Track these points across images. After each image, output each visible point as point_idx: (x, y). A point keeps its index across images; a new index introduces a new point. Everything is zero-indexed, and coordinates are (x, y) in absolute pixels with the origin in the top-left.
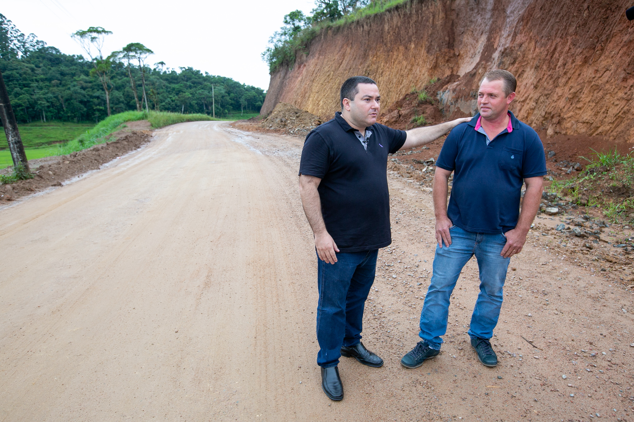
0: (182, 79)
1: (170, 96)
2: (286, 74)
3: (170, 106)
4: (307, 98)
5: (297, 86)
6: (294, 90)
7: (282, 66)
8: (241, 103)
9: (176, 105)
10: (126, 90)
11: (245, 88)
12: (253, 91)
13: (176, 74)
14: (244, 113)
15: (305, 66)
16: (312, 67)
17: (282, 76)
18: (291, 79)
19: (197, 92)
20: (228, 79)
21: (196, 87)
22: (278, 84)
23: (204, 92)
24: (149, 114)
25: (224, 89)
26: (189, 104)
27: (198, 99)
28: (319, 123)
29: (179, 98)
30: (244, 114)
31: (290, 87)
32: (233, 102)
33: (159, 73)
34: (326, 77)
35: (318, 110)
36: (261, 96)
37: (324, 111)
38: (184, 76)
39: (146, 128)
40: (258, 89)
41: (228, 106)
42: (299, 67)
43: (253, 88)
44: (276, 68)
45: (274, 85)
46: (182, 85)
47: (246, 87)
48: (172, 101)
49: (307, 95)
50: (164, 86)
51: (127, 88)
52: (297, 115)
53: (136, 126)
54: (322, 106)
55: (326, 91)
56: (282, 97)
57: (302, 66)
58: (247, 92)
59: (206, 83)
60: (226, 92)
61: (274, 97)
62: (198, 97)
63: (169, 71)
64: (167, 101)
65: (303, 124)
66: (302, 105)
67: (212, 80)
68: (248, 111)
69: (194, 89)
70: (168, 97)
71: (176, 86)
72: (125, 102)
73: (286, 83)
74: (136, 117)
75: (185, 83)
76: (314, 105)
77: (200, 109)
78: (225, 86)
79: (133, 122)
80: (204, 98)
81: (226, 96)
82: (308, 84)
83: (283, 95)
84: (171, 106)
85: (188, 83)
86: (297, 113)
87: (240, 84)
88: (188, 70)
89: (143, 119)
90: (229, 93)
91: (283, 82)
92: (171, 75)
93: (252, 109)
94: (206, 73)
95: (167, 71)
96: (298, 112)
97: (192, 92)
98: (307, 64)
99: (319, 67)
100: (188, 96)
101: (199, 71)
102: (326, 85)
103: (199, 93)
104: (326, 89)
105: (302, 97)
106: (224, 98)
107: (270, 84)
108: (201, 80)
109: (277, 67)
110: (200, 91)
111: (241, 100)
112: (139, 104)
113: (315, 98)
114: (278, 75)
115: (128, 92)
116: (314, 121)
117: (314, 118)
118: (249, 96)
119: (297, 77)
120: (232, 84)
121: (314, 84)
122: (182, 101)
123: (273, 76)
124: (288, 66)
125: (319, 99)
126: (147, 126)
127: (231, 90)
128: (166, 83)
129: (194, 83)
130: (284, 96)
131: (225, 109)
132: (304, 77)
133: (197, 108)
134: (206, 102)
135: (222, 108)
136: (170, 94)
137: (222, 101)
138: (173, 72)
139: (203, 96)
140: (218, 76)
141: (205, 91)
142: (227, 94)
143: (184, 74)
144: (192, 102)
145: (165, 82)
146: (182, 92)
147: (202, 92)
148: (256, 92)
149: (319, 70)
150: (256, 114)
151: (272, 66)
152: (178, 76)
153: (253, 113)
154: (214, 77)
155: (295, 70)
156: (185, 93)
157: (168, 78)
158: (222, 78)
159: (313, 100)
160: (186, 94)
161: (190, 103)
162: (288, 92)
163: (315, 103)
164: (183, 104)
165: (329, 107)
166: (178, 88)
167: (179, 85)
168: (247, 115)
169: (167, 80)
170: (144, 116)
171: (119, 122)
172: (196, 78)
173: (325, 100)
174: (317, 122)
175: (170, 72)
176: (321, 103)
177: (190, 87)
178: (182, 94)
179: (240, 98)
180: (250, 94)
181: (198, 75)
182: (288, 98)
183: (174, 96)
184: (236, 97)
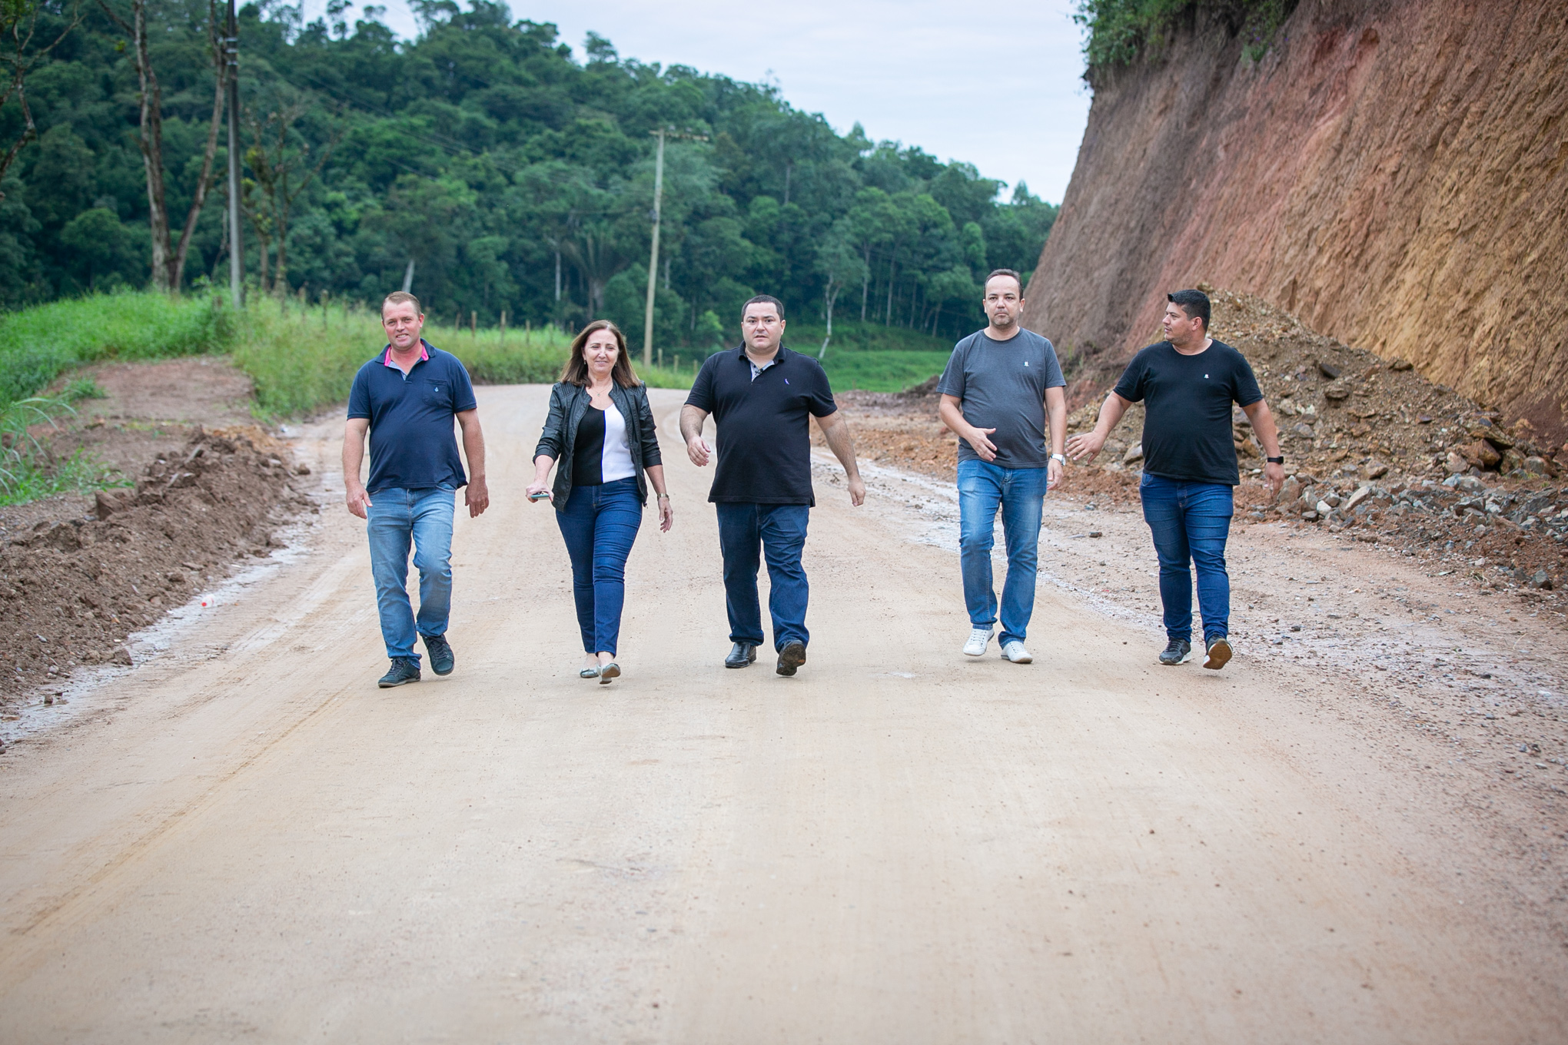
0: (427, 82)
1: (332, 196)
2: (1217, 83)
3: (318, 263)
4: (1379, 270)
5: (1309, 176)
6: (1281, 204)
7: (1191, 28)
8: (823, 265)
9: (362, 258)
10: (47, 142)
11: (858, 165)
12: (921, 183)
13: (389, 46)
14: (837, 339)
15: (1370, 40)
16: (1427, 50)
17: (1184, 96)
18: (1259, 128)
19: (520, 176)
20: (750, 91)
21: (511, 139)
22: (1152, 150)
23: (568, 175)
24: (245, 318)
25: (714, 159)
26: (450, 258)
27: (520, 223)
28: (1491, 454)
29: (388, 208)
30: (841, 353)
31: (1247, 182)
32: (766, 257)
33: (275, 32)
34: (1527, 130)
35: (1464, 358)
36: (974, 228)
37: (1512, 371)
38: (441, 61)
39: (223, 408)
40: (956, 175)
41: (727, 282)
42: (1326, 48)
43: (921, 166)
44: (1139, 39)
45: (1120, 157)
46: (417, 121)
47: (866, 154)
48: (342, 229)
49: (1381, 245)
50: (298, 124)
51: (57, 128)
52: (1334, 387)
53: (157, 392)
54: (1499, 334)
55: (1528, 227)
56: (1177, 247)
57: (1347, 42)
58: (874, 190)
59: (586, 116)
60: (722, 187)
61: (1115, 246)
62: (521, 207)
63: (342, 27)
64: (302, 229)
65: (1377, 451)
66: (1337, 314)
67: (635, 98)
68: (871, 328)
69: (501, 150)
70: (313, 202)
71: (381, 127)
72: (32, 223)
73: (1210, 153)
74: (160, 332)
75: (446, 106)
76: (1433, 320)
77: (530, 292)
78: (722, 143)
79: (139, 368)
80: (562, 218)
81: (723, 213)
82: (1390, 166)
83: (1189, 230)
84: (328, 266)
85: (464, 113)
86: (1327, 375)
87: (830, 136)
88: (470, 19)
89: (200, 347)
90: (742, 191)
91: (1191, 142)
92: (356, 53)
93: (904, 316)
94: (596, 45)
95: (329, 22)
96: (1340, 368)
97: (481, 175)
98: (1386, 32)
99: (1479, 56)
100: (450, 203)
101: (545, 32)
102: (1526, 184)
103: (534, 184)
104: (1528, 214)
105: (1339, 257)
106: (708, 225)
107: (1087, 151)
108: (552, 94)
109: (1152, 38)
110: (540, 170)
111: (826, 249)
112: (170, 244)
113: (1441, 276)
114: (1156, 92)
115: (56, 156)
116: (1457, 438)
117: (1451, 414)
118: (890, 218)
119: (1306, 117)
120: (775, 133)
121: (1436, 169)
122: (406, 234)
123: (1110, 97)
124: (1233, 32)
125: (1472, 284)
126: (227, 400)
127: (759, 170)
128: (307, 104)
129: (501, 110)
130: (1195, 241)
131: (700, 309)
132: (1360, 121)
133: (506, 288)
134: (573, 248)
135: (687, 297)
136: (333, 182)
137: (686, 247)
138: (373, 32)
139: (559, 205)
140: (674, 70)
141: (575, 166)
142: (729, 201)
143: (441, 47)
144: (473, 247)
145: (309, 94)
146: (416, 168)
147: (555, 174)
148: (940, 199)
149: (1474, 75)
150: (923, 355)
151: (1115, 26)
152: (399, 62)
153: (910, 344)
154: (647, 73)
155: (1293, 67)
156: (434, 175)
157: (333, 71)
158: (702, 83)
159: (1426, 287)
160: (442, 182)
161: (461, 251)
162: (1232, 217)
163: (1441, 311)
164: (414, 251)
165: (1548, 346)
166: (389, 144)
167: (404, 119)
168: (861, 355)
169: (320, 83)
170: (211, 329)
171: (49, 361)
172: (519, 81)
173: (1521, 290)
174: (1477, 448)
175: (351, 33)
176: (1490, 311)
177: (475, 137)
178: (414, 185)
179: (818, 230)
180: (892, 209)
181: (532, 59)
182: (1227, 260)
183: (356, 199)
184: (794, 226)
